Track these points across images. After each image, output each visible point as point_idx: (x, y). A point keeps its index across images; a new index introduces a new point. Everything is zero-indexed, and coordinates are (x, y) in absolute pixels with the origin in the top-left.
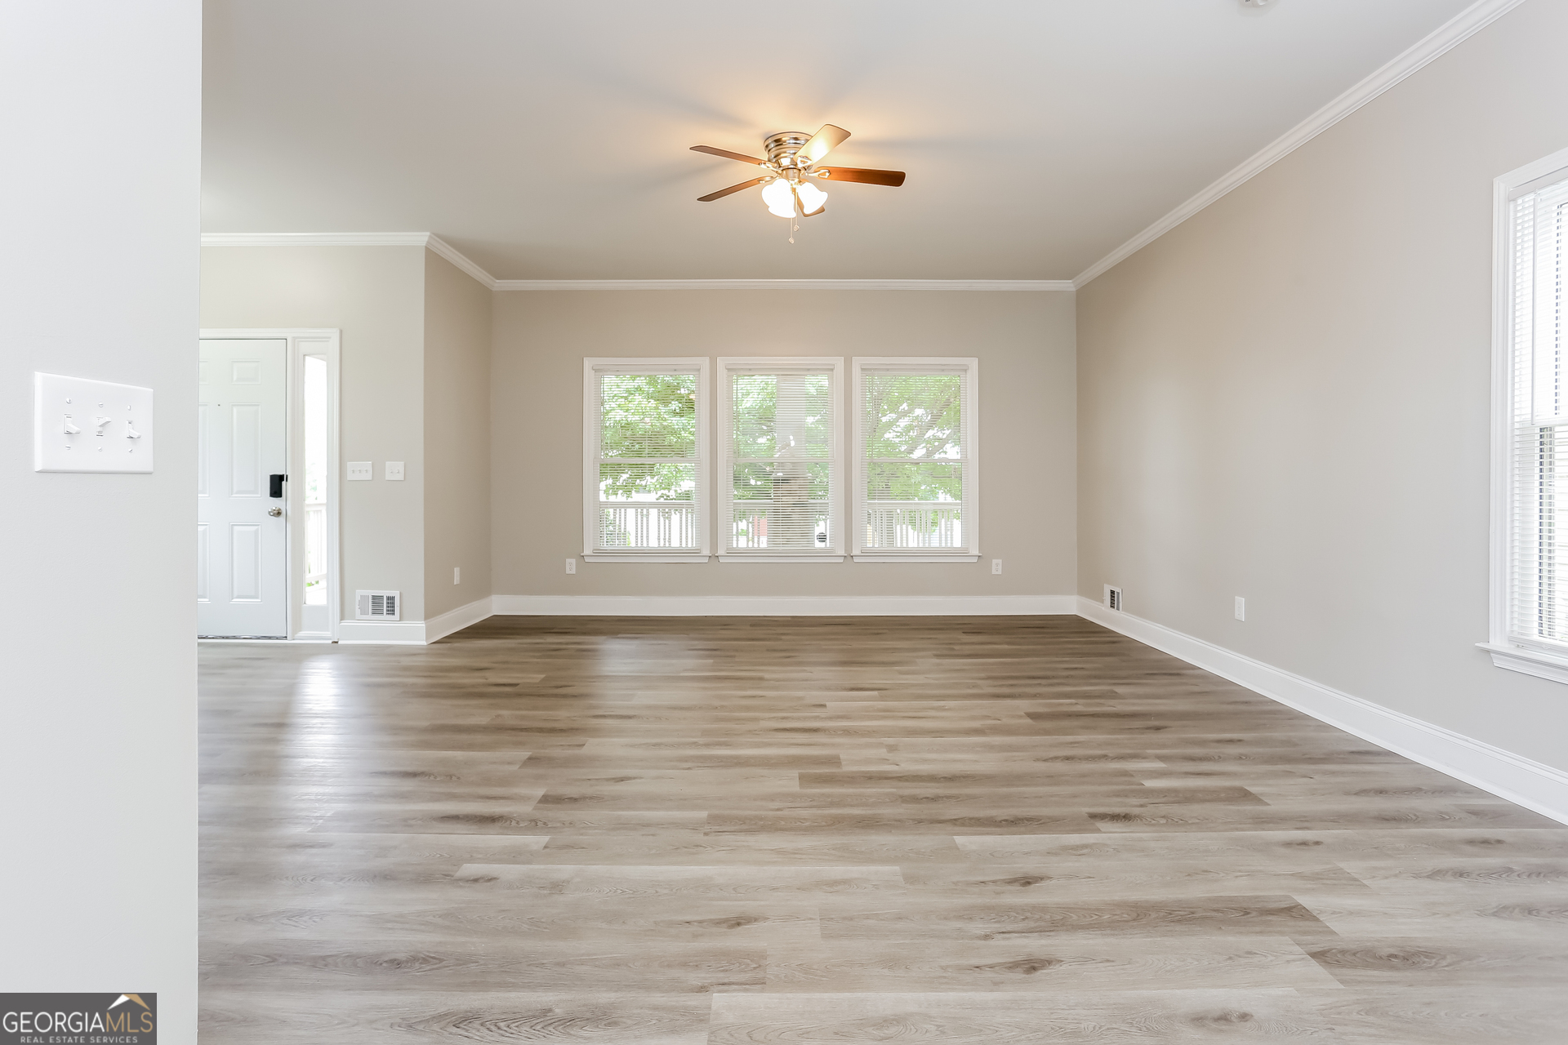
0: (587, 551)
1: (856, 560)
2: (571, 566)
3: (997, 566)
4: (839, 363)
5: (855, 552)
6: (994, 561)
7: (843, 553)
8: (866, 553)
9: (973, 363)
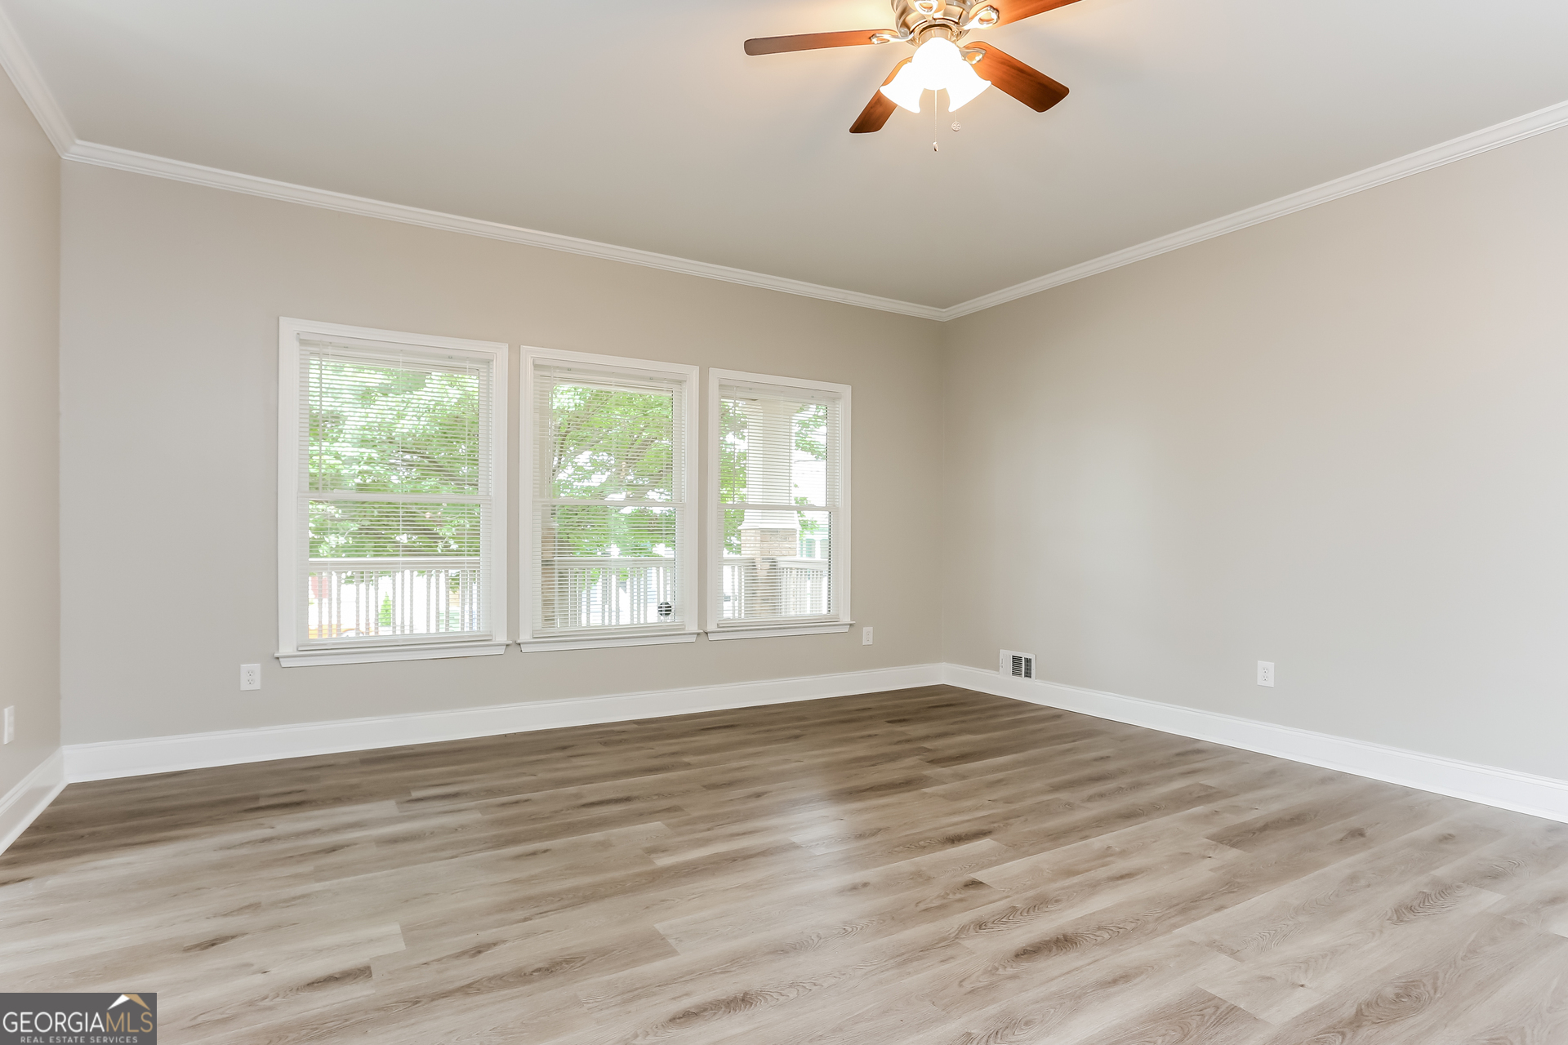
0: (286, 648)
1: (711, 637)
2: (251, 675)
3: (867, 635)
4: (693, 373)
5: (711, 627)
6: (865, 629)
7: (695, 629)
8: (726, 627)
9: (846, 391)
